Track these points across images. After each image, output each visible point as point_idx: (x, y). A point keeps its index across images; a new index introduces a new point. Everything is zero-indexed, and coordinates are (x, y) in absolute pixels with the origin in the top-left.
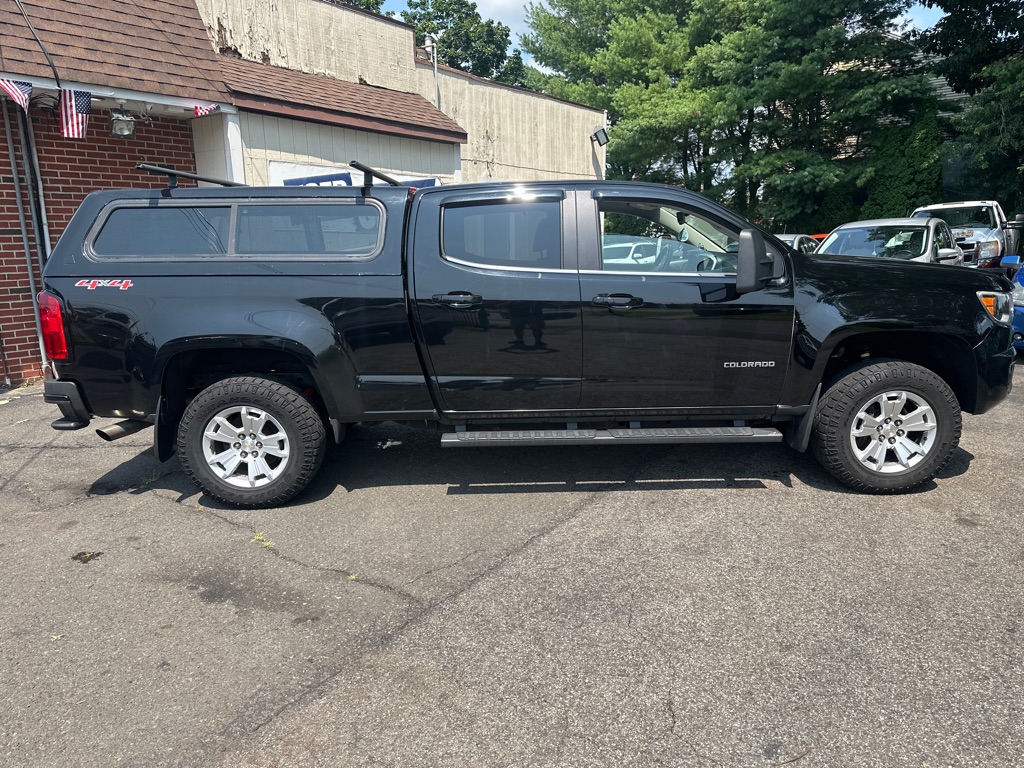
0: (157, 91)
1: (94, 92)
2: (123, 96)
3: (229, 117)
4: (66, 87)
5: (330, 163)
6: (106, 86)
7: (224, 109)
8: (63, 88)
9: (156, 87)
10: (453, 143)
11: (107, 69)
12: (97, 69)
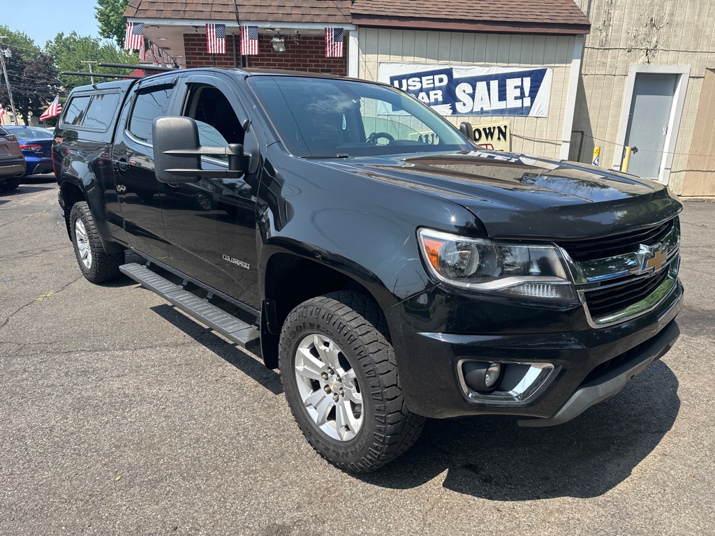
0: (299, 20)
1: (260, 25)
2: (278, 26)
3: (350, 33)
4: (244, 25)
5: (435, 61)
6: (266, 21)
7: (346, 28)
8: (242, 25)
9: (298, 18)
10: (574, 35)
11: (270, 10)
12: (265, 10)
